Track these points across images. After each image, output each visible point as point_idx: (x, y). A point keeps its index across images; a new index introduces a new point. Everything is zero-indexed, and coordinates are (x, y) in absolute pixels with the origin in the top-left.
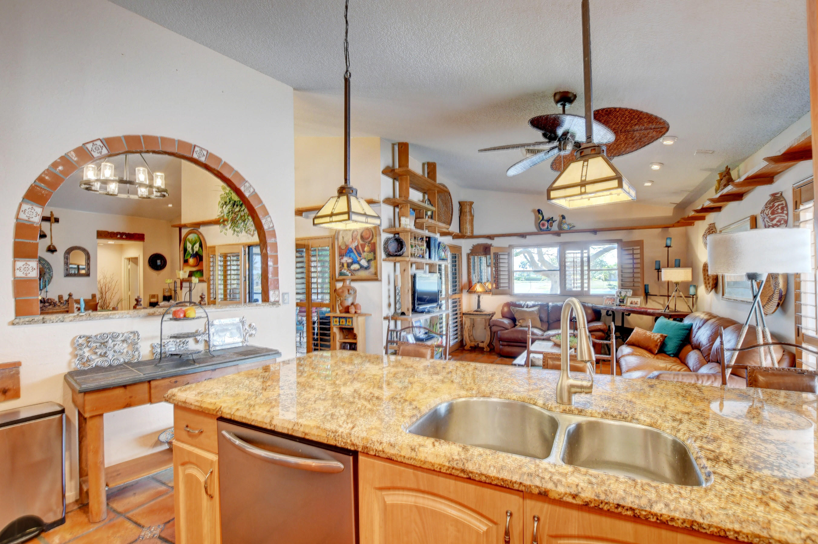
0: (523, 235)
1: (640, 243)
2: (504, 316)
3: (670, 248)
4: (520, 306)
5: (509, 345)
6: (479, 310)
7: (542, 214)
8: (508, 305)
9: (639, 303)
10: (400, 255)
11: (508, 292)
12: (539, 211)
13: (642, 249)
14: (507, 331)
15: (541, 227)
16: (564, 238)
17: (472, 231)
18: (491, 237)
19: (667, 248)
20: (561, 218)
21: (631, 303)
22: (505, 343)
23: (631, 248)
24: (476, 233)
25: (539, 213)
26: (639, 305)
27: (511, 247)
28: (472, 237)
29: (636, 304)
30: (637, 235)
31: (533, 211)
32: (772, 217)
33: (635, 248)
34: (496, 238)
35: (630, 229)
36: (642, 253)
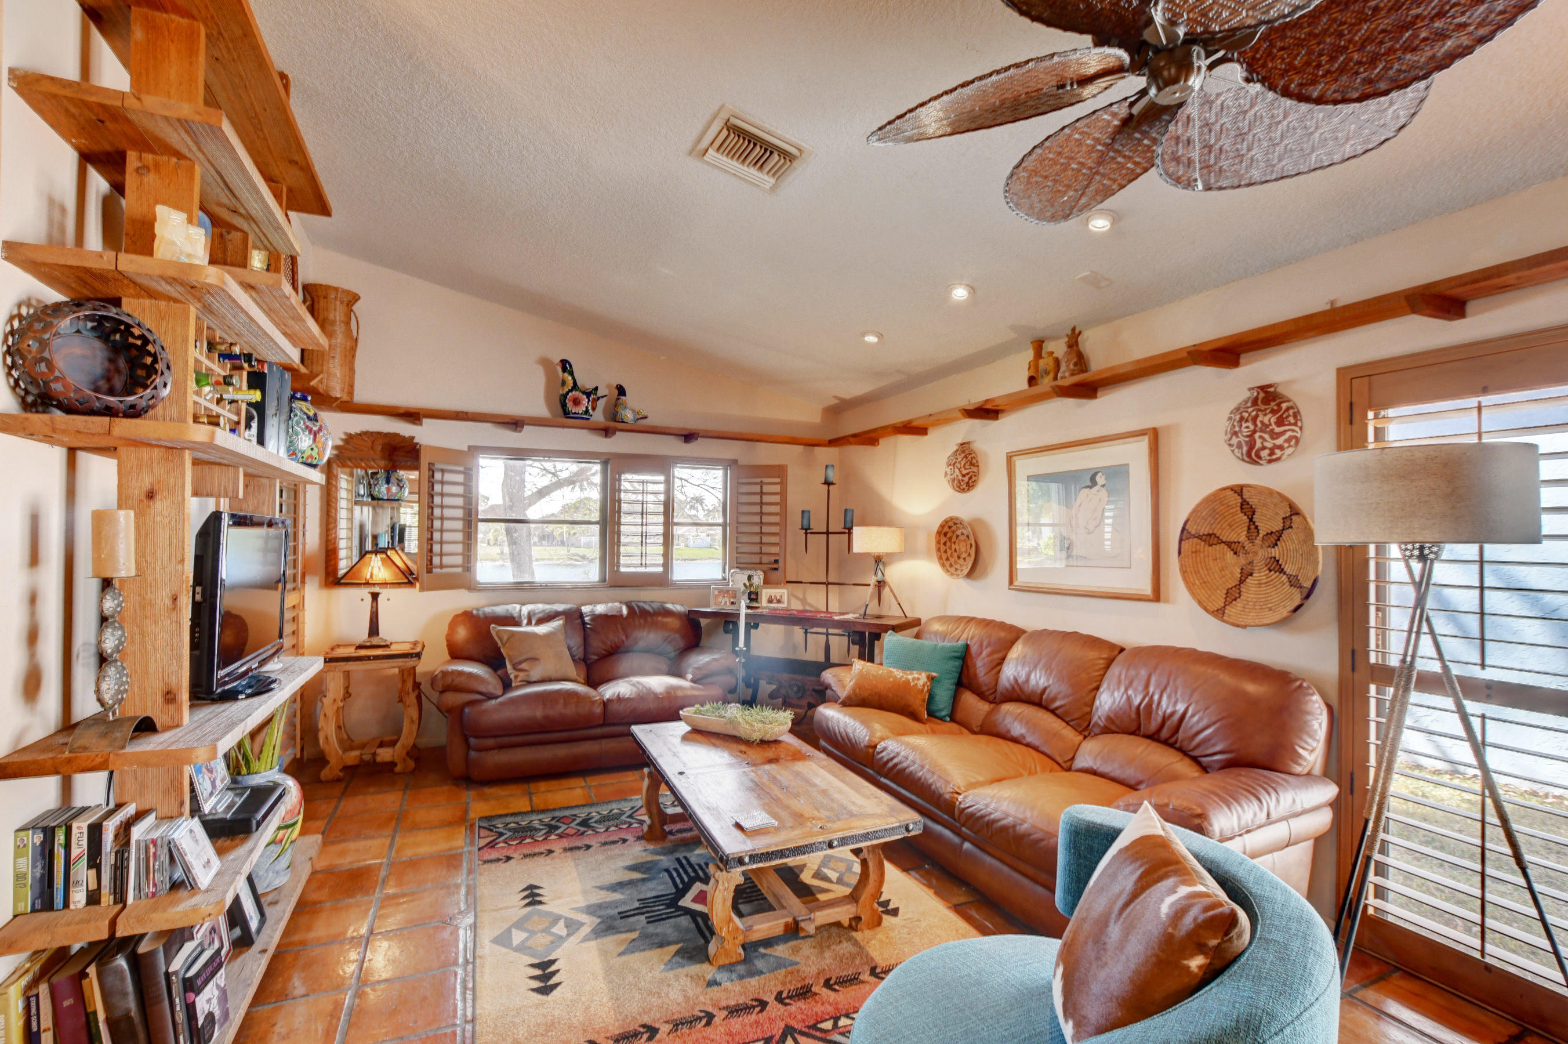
0: (515, 424)
1: (779, 471)
2: (456, 654)
3: (831, 487)
4: (511, 620)
5: (501, 747)
6: (375, 641)
7: (571, 374)
8: (468, 617)
9: (785, 599)
10: (134, 412)
11: (463, 580)
12: (566, 366)
13: (783, 484)
14: (493, 702)
15: (570, 405)
16: (621, 443)
17: (351, 389)
18: (413, 416)
19: (826, 486)
20: (617, 392)
21: (770, 601)
22: (491, 742)
23: (759, 480)
24: (362, 395)
25: (564, 370)
26: (785, 605)
27: (474, 450)
28: (349, 407)
29: (779, 601)
30: (767, 454)
31: (545, 362)
32: (1278, 430)
33: (765, 480)
34: (426, 421)
35: (752, 440)
36: (783, 494)
